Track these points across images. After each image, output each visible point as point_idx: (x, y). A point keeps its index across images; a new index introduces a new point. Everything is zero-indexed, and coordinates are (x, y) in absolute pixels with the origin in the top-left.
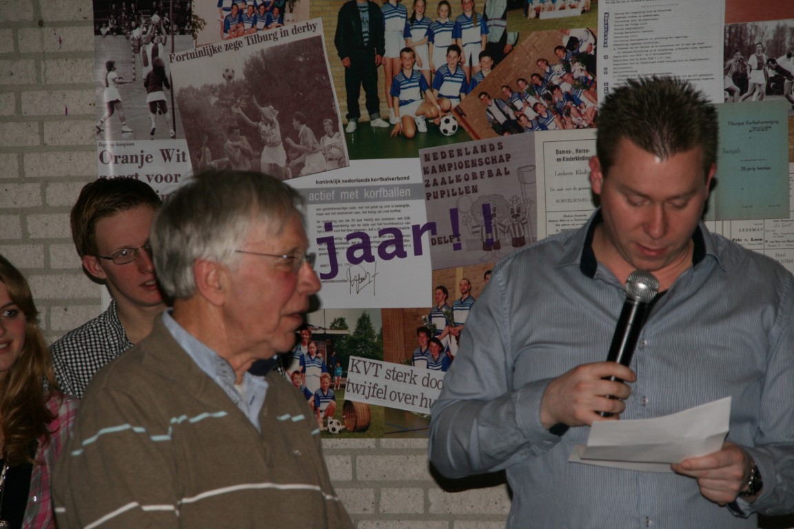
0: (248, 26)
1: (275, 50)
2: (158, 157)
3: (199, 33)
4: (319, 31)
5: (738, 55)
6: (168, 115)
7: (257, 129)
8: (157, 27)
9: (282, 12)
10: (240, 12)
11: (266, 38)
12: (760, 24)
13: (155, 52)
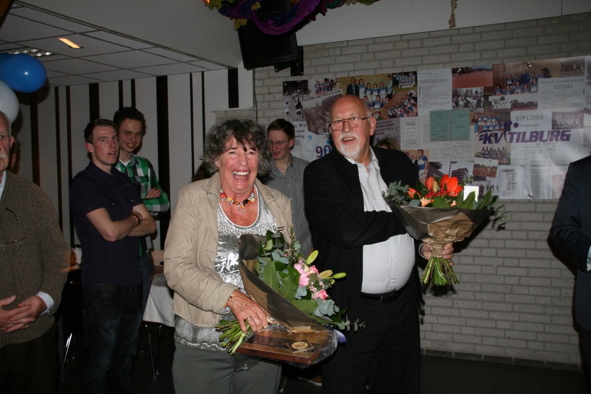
0: (323, 91)
1: (329, 97)
2: (299, 126)
3: (310, 94)
4: (342, 92)
5: (456, 97)
6: (302, 115)
7: (325, 118)
8: (299, 93)
9: (332, 88)
10: (321, 88)
11: (327, 95)
12: (462, 89)
13: (298, 99)
